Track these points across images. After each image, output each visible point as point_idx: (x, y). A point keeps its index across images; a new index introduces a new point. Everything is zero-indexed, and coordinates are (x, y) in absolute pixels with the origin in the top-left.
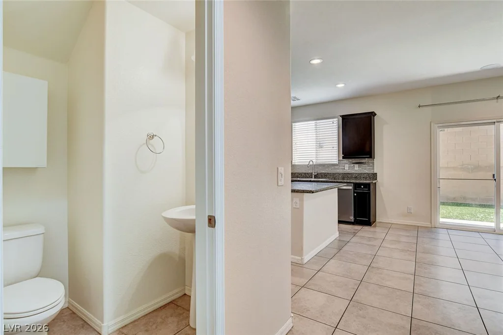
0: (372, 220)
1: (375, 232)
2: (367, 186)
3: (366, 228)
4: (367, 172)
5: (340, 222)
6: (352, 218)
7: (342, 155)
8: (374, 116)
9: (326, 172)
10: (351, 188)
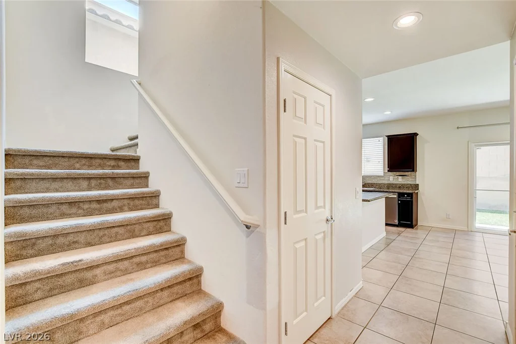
0: (414, 223)
1: (417, 233)
2: (410, 195)
3: (409, 230)
4: (409, 183)
5: (387, 224)
6: (396, 222)
7: (387, 169)
8: (416, 136)
9: (372, 182)
10: (396, 196)
